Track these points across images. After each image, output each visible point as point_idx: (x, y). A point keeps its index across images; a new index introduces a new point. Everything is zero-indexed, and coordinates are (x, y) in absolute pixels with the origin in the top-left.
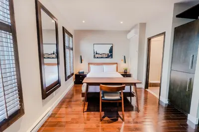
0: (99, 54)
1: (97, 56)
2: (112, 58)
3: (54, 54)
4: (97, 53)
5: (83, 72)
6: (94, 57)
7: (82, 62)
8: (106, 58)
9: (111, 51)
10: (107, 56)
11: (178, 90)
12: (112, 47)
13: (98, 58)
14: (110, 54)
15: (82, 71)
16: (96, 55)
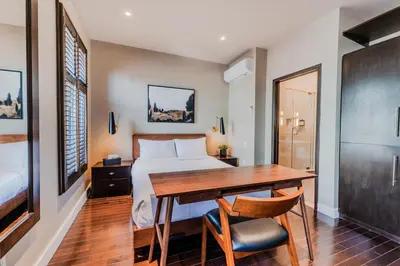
0: (161, 111)
1: (156, 115)
2: (193, 122)
3: (8, 102)
4: (156, 110)
5: (119, 160)
6: (150, 119)
7: (114, 132)
8: (180, 121)
9: (191, 104)
10: (181, 118)
11: (364, 185)
12: (193, 95)
13: (158, 120)
14: (188, 113)
15: (116, 156)
16: (154, 114)
